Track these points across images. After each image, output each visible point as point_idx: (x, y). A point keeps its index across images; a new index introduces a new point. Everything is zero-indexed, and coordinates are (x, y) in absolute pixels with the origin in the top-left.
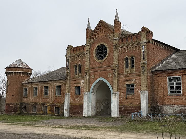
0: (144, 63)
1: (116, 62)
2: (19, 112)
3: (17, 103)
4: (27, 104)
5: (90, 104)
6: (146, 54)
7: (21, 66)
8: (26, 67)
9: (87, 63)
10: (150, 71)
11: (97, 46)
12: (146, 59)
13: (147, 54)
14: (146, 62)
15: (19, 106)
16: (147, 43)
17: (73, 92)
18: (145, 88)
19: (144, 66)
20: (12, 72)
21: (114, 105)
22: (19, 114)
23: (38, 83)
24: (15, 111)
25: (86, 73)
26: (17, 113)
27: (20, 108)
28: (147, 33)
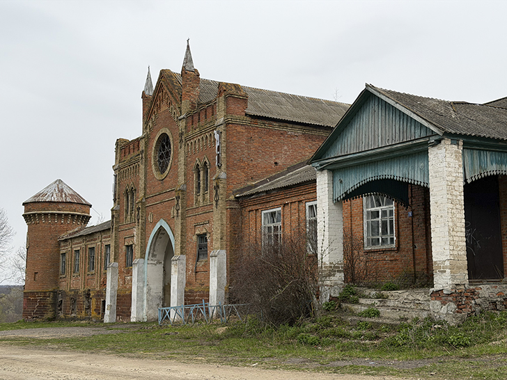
0: (218, 178)
1: (181, 179)
2: (50, 315)
3: (45, 293)
4: (64, 293)
5: (145, 289)
6: (223, 155)
7: (55, 198)
8: (68, 200)
9: (142, 183)
10: (232, 197)
11: (157, 139)
12: (223, 166)
13: (226, 152)
14: (223, 175)
15: (49, 300)
16: (227, 124)
17: (122, 258)
18: (218, 245)
19: (218, 186)
20: (34, 214)
21: (173, 291)
22: (50, 320)
23: (81, 240)
24: (41, 311)
25: (139, 209)
26: (46, 316)
27: (54, 304)
28: (226, 98)
